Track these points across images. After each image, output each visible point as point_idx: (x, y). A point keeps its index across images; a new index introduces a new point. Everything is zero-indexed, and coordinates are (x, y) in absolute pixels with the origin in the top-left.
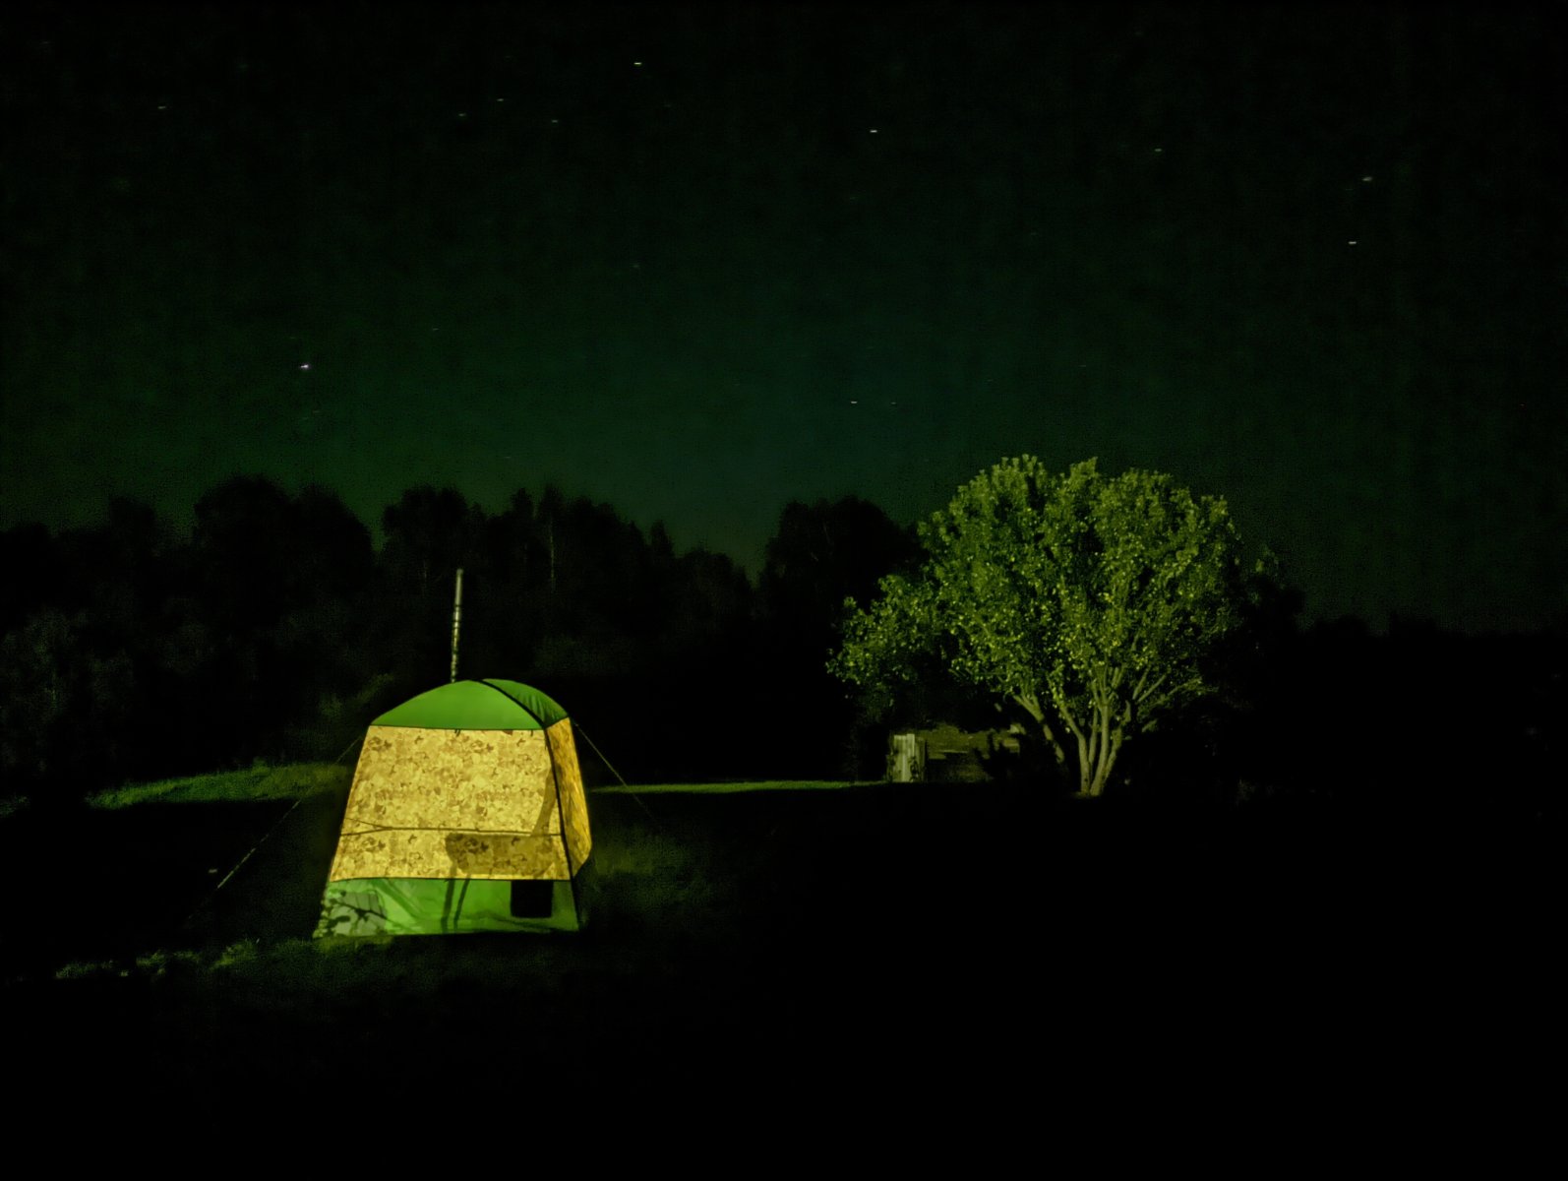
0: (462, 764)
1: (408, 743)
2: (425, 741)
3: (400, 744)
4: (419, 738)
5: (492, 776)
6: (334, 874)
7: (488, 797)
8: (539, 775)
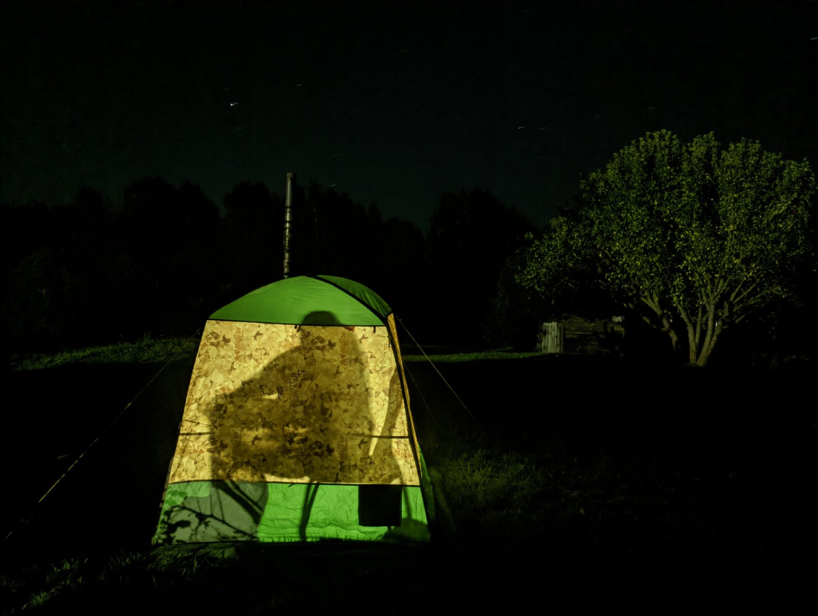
0: (304, 362)
1: (247, 339)
2: (265, 337)
3: (239, 339)
4: (258, 334)
5: (336, 374)
6: (174, 475)
7: (333, 397)
8: (384, 374)
